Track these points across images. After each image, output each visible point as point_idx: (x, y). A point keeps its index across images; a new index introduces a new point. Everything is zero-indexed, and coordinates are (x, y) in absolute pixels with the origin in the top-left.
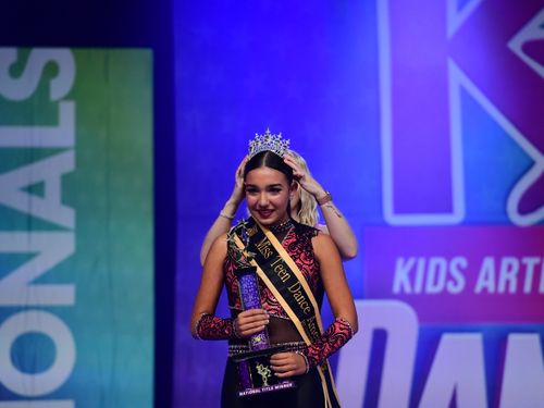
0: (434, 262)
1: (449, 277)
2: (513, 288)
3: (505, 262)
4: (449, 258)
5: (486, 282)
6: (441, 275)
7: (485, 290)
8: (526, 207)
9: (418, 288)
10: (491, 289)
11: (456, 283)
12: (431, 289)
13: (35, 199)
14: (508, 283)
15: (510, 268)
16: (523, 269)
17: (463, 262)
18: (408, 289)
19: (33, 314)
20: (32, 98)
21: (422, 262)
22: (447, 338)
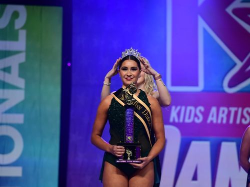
0: (189, 108)
1: (196, 115)
2: (225, 121)
3: (222, 109)
4: (196, 107)
5: (212, 118)
6: (192, 114)
7: (212, 122)
8: (232, 84)
9: (181, 120)
10: (215, 121)
11: (198, 118)
12: (187, 121)
13: (7, 74)
14: (222, 119)
15: (223, 112)
16: (229, 113)
17: (202, 108)
18: (176, 120)
19: (4, 127)
20: (6, 28)
21: (183, 108)
22: (194, 143)
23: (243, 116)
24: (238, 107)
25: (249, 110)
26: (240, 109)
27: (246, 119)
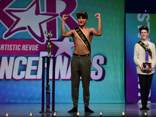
2: (3, 49)
8: (6, 36)
14: (2, 49)
15: (3, 46)
16: (5, 46)
23: (9, 48)
24: (8, 44)
25: (12, 45)
26: (9, 45)
27: (11, 49)
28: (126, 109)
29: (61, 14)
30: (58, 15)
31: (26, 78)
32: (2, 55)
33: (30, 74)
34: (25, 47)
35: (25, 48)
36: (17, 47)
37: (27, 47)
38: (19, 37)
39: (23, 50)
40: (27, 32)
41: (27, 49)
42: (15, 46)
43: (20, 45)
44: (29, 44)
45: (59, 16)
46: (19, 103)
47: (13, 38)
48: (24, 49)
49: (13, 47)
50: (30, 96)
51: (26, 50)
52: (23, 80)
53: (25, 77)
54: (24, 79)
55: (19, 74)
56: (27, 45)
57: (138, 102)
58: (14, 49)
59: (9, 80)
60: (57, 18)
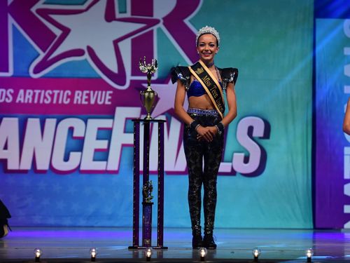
0: (1, 90)
1: (7, 96)
2: (30, 101)
3: (28, 91)
5: (20, 99)
6: (4, 95)
7: (20, 101)
8: (36, 72)
10: (22, 101)
11: (9, 99)
14: (28, 99)
15: (29, 94)
16: (34, 94)
17: (12, 91)
22: (5, 120)
23: (45, 97)
24: (41, 89)
25: (50, 92)
26: (43, 92)
27: (47, 100)
28: (314, 242)
29: (164, 19)
30: (157, 22)
31: (82, 168)
32: (29, 115)
33: (92, 159)
34: (80, 96)
35: (82, 98)
36: (63, 97)
37: (85, 97)
38: (66, 73)
39: (75, 102)
40: (86, 60)
41: (86, 100)
42: (59, 94)
43: (69, 92)
44: (90, 90)
45: (161, 25)
46: (65, 226)
47: (52, 75)
48: (78, 100)
49: (52, 96)
50: (91, 209)
51: (84, 102)
52: (77, 172)
53: (79, 166)
54: (78, 170)
55: (66, 159)
56: (85, 92)
57: (343, 227)
58: (55, 102)
59: (44, 172)
60: (155, 28)
